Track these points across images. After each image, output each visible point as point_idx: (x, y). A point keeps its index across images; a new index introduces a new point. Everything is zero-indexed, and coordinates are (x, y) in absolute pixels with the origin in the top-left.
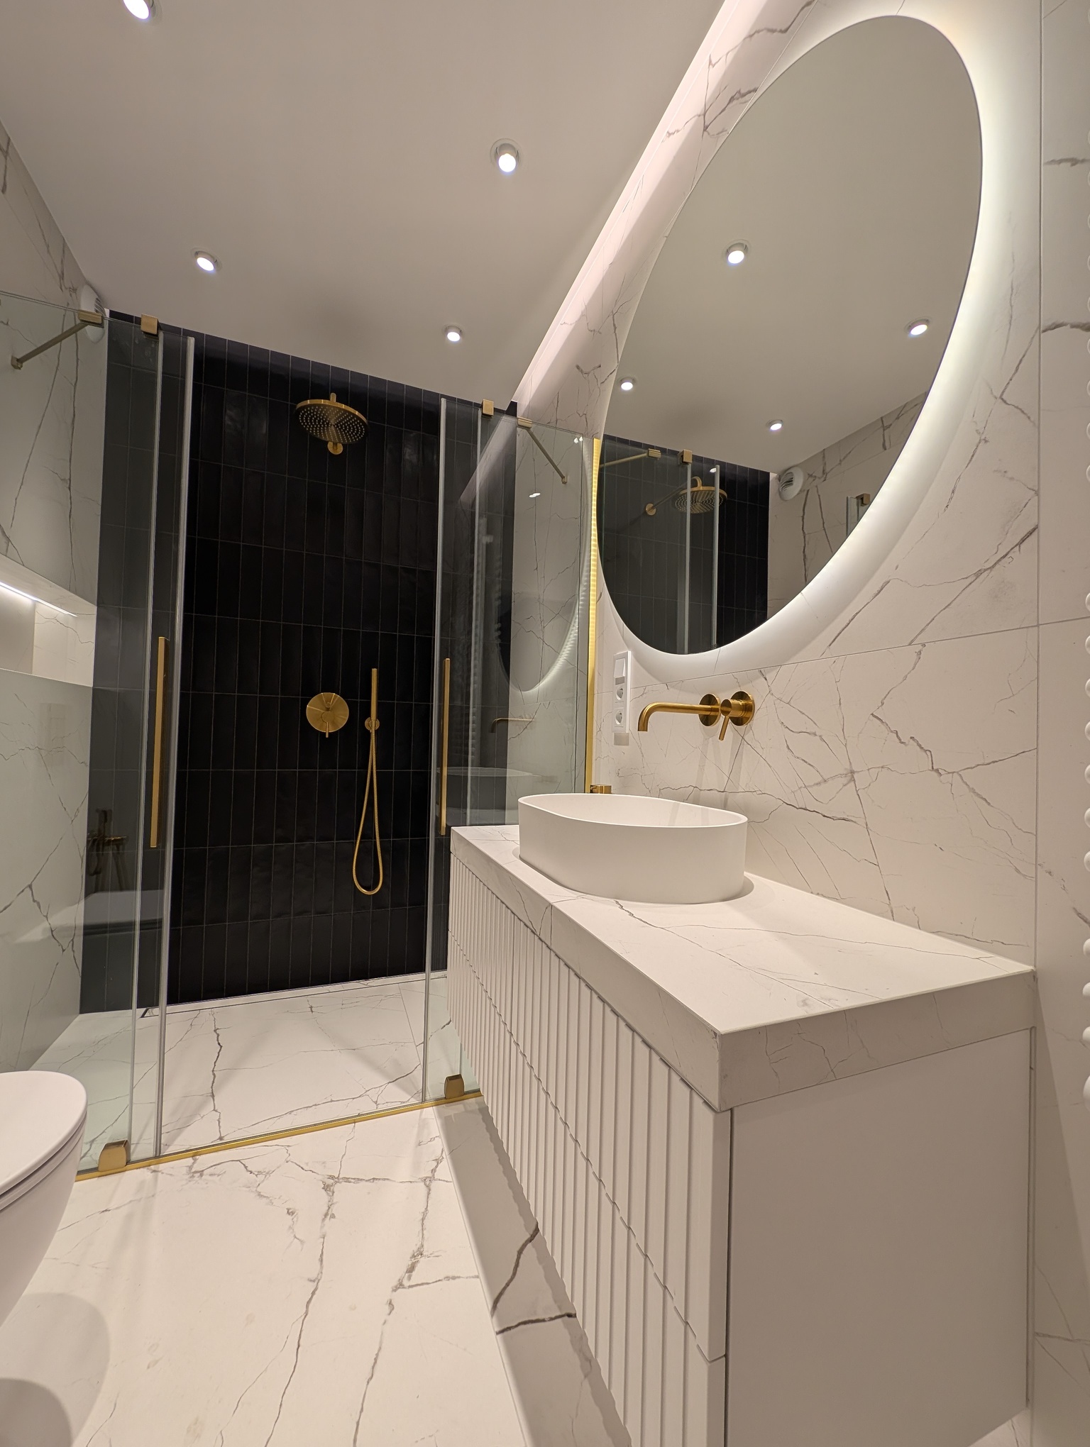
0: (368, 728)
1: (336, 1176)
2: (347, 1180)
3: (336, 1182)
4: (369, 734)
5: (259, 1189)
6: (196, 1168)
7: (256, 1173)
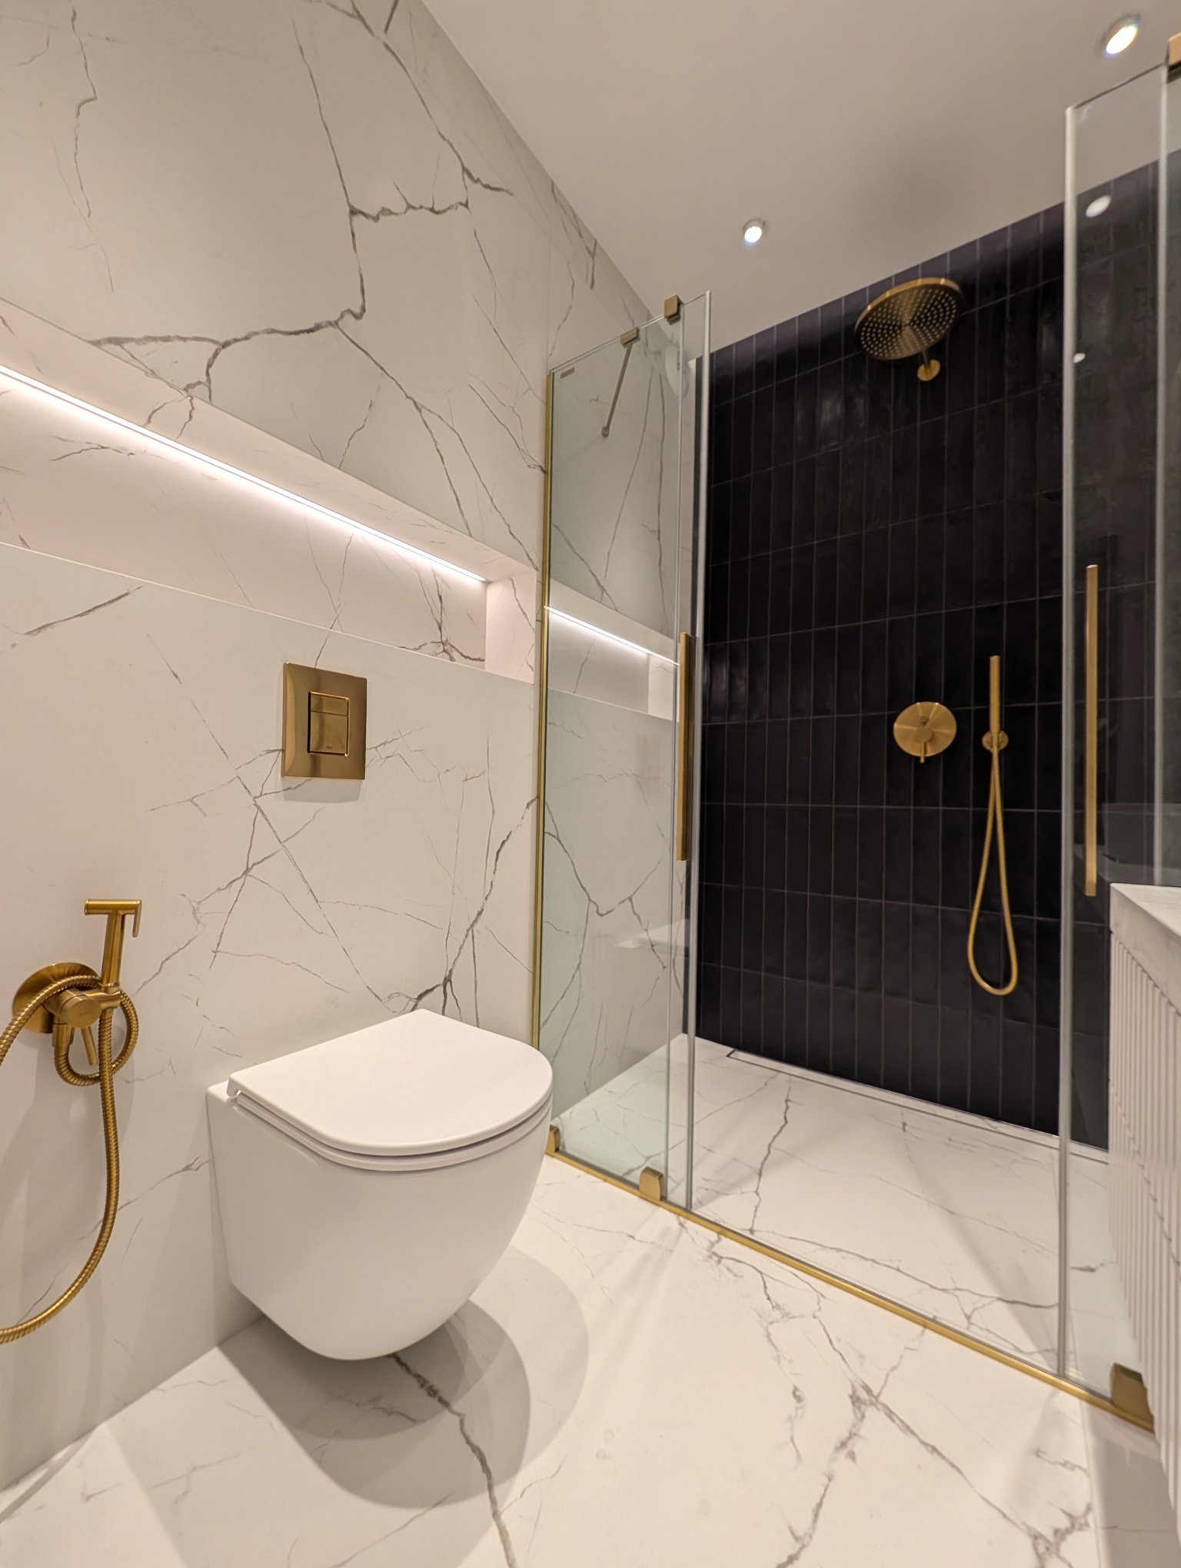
0: (988, 747)
1: (875, 1393)
2: (890, 1414)
3: (872, 1404)
4: (989, 755)
5: (771, 1328)
6: (716, 1249)
7: (774, 1304)
